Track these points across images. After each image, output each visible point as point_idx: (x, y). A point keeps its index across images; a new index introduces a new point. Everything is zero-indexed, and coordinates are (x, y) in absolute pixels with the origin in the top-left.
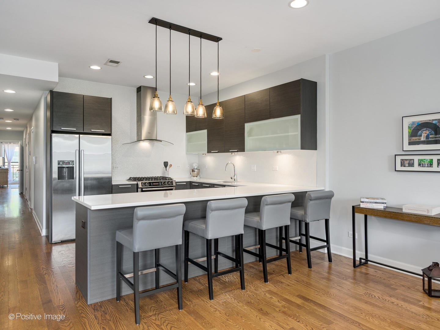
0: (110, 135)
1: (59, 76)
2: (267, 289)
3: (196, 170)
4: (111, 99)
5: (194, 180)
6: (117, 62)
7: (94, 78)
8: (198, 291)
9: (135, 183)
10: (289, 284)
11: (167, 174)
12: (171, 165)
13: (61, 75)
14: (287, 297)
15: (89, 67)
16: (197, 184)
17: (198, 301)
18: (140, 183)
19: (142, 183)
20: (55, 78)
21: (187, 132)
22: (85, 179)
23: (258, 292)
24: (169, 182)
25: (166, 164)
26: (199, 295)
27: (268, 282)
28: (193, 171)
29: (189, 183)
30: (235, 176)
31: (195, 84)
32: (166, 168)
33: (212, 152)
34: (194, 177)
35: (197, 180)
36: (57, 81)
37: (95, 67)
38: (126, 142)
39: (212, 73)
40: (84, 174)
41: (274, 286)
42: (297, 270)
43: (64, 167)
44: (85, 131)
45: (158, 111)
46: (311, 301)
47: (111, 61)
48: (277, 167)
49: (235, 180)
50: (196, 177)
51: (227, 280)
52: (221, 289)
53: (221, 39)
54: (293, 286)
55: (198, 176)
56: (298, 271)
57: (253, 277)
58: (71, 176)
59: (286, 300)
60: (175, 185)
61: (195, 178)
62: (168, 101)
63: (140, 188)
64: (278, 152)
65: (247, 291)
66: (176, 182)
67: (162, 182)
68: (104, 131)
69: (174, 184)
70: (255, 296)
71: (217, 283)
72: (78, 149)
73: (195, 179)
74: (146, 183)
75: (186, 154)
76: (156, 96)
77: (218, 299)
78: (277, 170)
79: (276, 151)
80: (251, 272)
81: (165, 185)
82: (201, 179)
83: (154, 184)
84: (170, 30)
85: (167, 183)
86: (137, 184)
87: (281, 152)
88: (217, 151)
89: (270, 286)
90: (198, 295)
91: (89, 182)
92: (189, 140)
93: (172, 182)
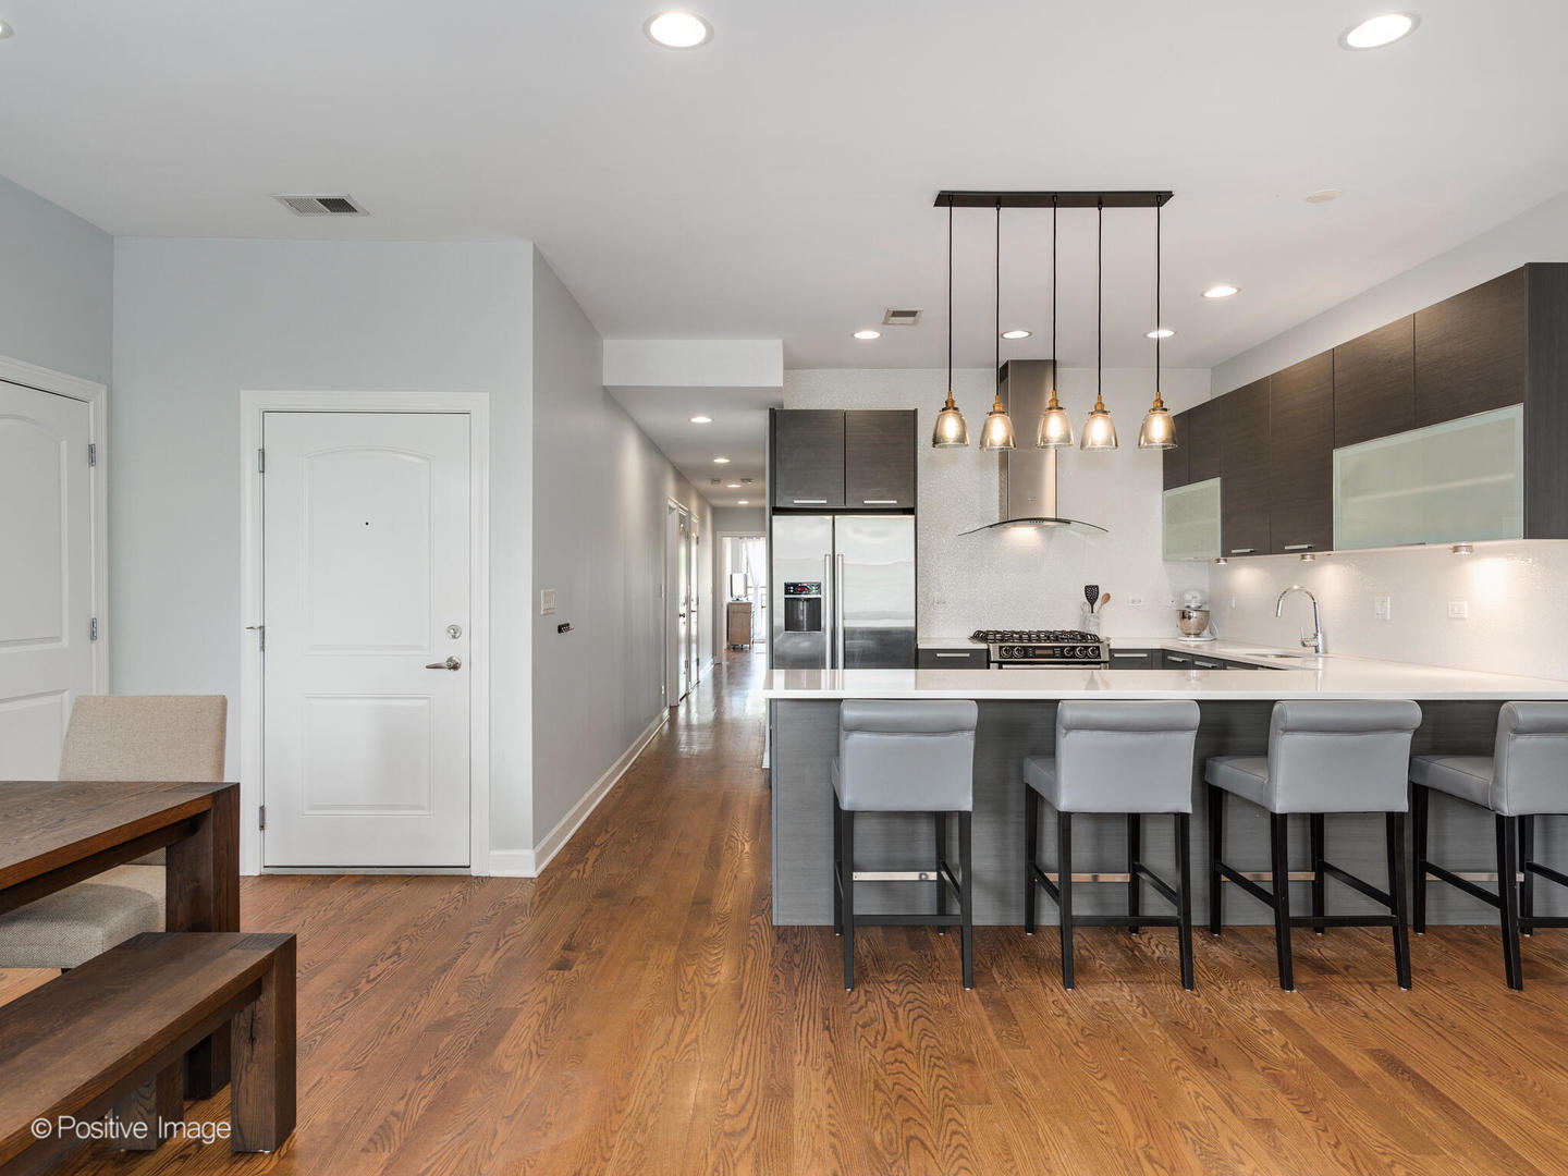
0: (911, 511)
1: (785, 369)
2: (1276, 1007)
3: (1194, 614)
4: (915, 411)
5: (1188, 646)
6: (913, 314)
7: (869, 360)
8: (1049, 960)
9: (983, 646)
10: (1373, 1014)
11: (1091, 623)
12: (1107, 597)
13: (791, 364)
14: (1326, 1044)
15: (853, 335)
16: (1181, 660)
17: (1029, 981)
18: (994, 649)
19: (1001, 648)
20: (774, 378)
21: (1167, 487)
22: (848, 634)
23: (1233, 1007)
24: (1086, 648)
25: (1092, 593)
26: (1043, 969)
27: (1295, 991)
28: (1184, 616)
29: (1160, 654)
30: (1316, 635)
31: (1172, 333)
32: (1092, 604)
33: (1233, 551)
34: (1188, 635)
35: (1197, 647)
36: (780, 383)
37: (867, 335)
38: (967, 530)
39: (1209, 290)
40: (844, 619)
41: (1307, 1005)
42: (1449, 983)
43: (799, 599)
44: (849, 506)
45: (956, 446)
46: (1415, 1077)
47: (896, 314)
48: (1466, 605)
49: (1317, 651)
50: (1197, 635)
51: (1157, 954)
52: (1118, 971)
53: (1167, 196)
54: (1386, 1023)
55: (1206, 633)
56: (1453, 986)
57: (1254, 966)
58: (815, 624)
59: (1313, 1051)
60: (1108, 659)
61: (1192, 638)
62: (991, 414)
63: (994, 662)
64: (1456, 549)
65: (1199, 996)
66: (1110, 650)
67: (1065, 647)
68: (895, 502)
69: (1105, 656)
70: (1214, 1014)
71: (1119, 954)
72: (831, 553)
73: (1191, 645)
74: (1013, 647)
75: (1165, 560)
76: (950, 405)
77: (1089, 991)
78: (1464, 619)
79: (1451, 546)
80: (1260, 952)
81: (1074, 656)
82: (1217, 644)
83: (1037, 652)
84: (998, 210)
85: (1080, 651)
86: (988, 650)
87: (1470, 549)
88: (1248, 550)
89: (1295, 1003)
90: (1039, 969)
91: (858, 643)
92: (1172, 515)
93: (1098, 648)
